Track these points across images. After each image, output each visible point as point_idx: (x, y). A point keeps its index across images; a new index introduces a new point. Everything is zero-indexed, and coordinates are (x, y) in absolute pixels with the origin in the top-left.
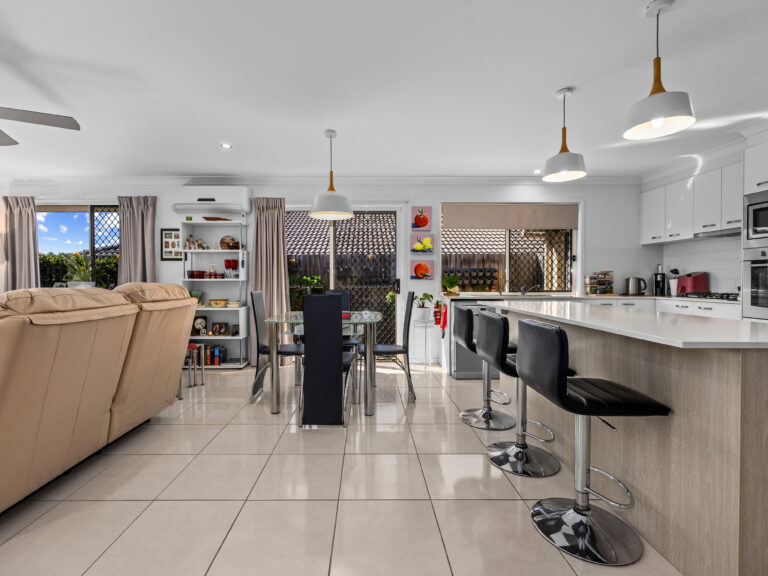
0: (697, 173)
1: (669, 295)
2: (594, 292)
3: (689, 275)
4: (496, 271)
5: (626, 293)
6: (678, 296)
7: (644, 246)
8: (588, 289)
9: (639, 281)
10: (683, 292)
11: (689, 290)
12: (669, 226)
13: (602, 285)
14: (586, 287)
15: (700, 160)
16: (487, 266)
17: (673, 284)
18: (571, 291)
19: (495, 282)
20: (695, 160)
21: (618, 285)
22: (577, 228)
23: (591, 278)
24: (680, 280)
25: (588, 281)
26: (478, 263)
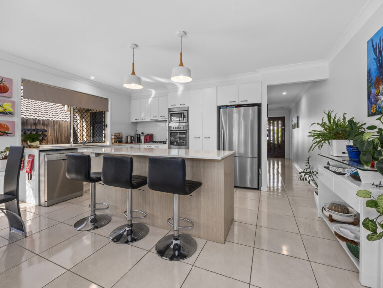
0: (152, 96)
1: (141, 143)
2: (116, 142)
3: (148, 135)
4: (46, 131)
5: (127, 143)
6: (145, 143)
7: (132, 122)
8: (113, 141)
9: (131, 137)
10: (146, 142)
11: (148, 140)
12: (142, 115)
13: (118, 139)
14: (112, 140)
15: (153, 92)
16: (38, 127)
17: (142, 138)
18: (104, 142)
19: (46, 138)
20: (151, 92)
21: (124, 139)
22: (108, 111)
23: (115, 136)
24: (145, 136)
25: (113, 137)
26: (31, 125)
